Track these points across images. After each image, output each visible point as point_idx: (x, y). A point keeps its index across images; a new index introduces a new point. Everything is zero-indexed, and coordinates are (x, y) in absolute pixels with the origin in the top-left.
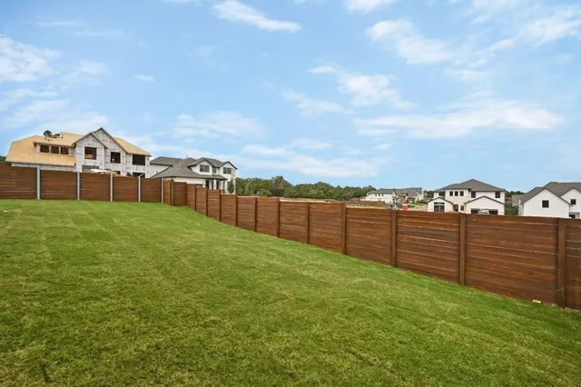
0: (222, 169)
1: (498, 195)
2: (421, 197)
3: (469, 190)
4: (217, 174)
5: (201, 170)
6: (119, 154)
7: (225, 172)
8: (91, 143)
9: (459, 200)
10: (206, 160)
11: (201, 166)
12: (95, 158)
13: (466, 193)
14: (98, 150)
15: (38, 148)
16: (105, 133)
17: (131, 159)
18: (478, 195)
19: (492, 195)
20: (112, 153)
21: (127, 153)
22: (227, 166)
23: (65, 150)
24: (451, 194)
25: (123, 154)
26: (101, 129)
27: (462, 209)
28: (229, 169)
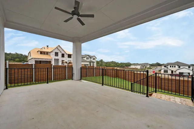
0: (92, 58)
1: (189, 67)
2: (148, 66)
3: (178, 65)
4: (91, 60)
5: (87, 59)
6: (64, 54)
7: (93, 60)
8: (57, 51)
9: (174, 69)
10: (88, 55)
11: (87, 58)
12: (58, 56)
13: (177, 67)
14: (59, 53)
15: (39, 53)
16: (60, 47)
17: (67, 56)
18: (181, 67)
19: (187, 67)
20: (62, 54)
21: (66, 54)
22: (94, 57)
23: (47, 53)
24: (171, 67)
25: (65, 54)
26: (59, 46)
27: (175, 72)
28: (95, 58)
